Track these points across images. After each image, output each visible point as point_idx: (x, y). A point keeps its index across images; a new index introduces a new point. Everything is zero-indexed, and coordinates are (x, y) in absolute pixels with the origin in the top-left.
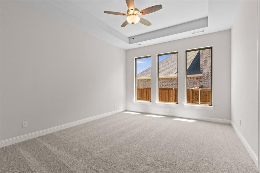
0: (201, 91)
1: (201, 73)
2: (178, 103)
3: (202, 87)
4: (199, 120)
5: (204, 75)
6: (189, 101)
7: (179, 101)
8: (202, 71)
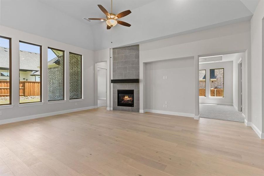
0: (216, 91)
1: (215, 78)
2: (205, 96)
3: (216, 88)
4: (218, 104)
5: (217, 79)
6: (211, 96)
7: (206, 95)
8: (216, 76)
